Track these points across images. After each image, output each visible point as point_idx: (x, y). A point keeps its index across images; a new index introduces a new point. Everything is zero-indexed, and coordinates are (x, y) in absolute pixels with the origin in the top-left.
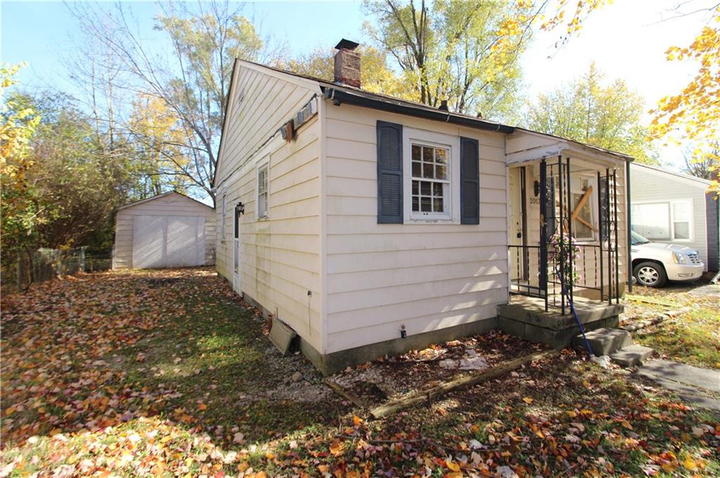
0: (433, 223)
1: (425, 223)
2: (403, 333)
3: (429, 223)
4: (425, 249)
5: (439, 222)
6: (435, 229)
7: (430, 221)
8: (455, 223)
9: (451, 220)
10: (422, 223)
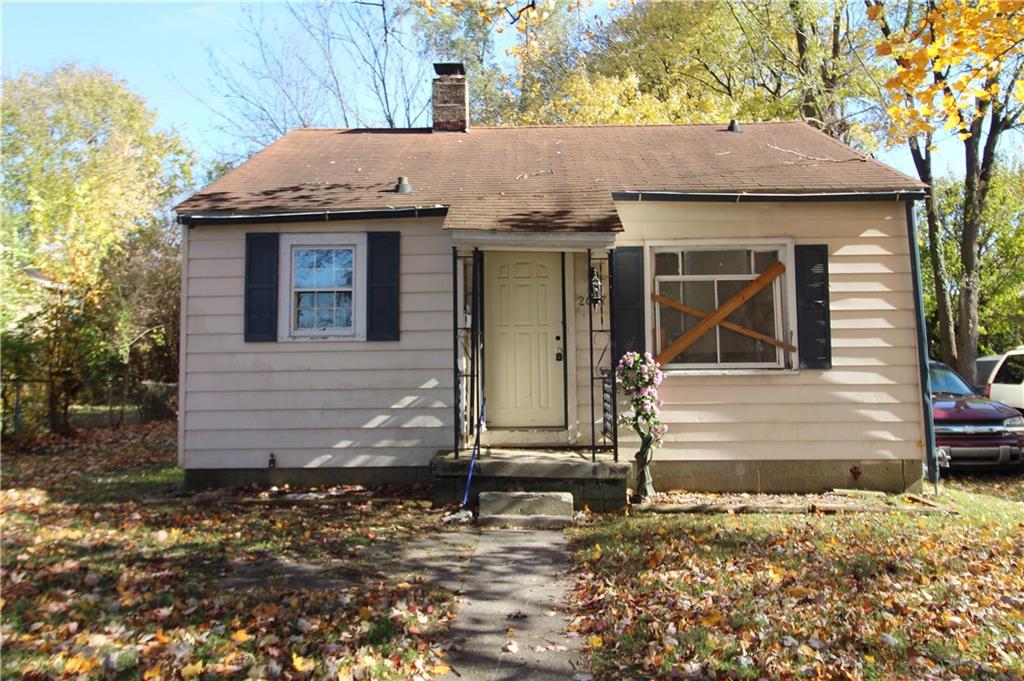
0: (321, 340)
1: (309, 339)
2: (272, 461)
3: (315, 340)
4: (309, 370)
5: (330, 339)
6: (324, 347)
7: (317, 337)
8: (357, 339)
9: (353, 336)
10: (304, 340)
